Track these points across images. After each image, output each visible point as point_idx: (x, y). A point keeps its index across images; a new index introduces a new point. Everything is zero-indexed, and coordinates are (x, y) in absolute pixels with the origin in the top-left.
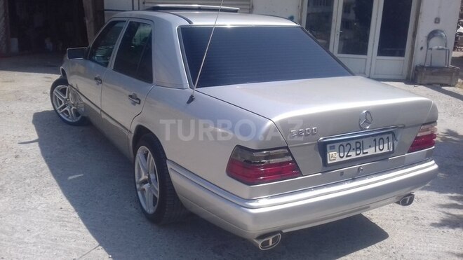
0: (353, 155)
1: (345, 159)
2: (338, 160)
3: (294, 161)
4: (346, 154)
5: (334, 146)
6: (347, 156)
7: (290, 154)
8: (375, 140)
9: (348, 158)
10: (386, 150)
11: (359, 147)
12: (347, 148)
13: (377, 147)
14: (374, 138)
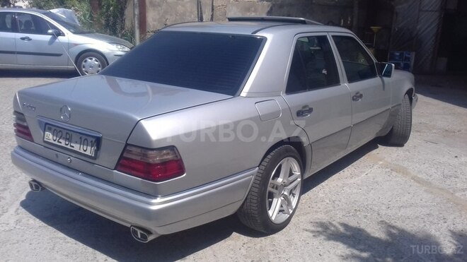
0: (63, 143)
1: (56, 143)
2: (52, 141)
3: (28, 128)
4: (58, 139)
5: (51, 128)
6: (58, 141)
8: (81, 138)
9: (59, 144)
10: (88, 153)
11: (69, 139)
12: (60, 134)
13: (82, 146)
14: (80, 136)
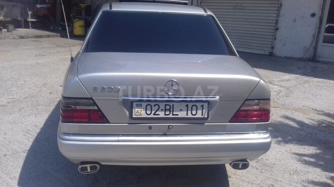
0: (161, 114)
1: (152, 116)
2: (144, 115)
3: (99, 110)
4: (153, 112)
5: (141, 104)
6: (154, 114)
7: (95, 104)
8: (187, 106)
9: (156, 116)
12: (155, 108)
13: (189, 112)
14: (186, 104)
